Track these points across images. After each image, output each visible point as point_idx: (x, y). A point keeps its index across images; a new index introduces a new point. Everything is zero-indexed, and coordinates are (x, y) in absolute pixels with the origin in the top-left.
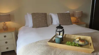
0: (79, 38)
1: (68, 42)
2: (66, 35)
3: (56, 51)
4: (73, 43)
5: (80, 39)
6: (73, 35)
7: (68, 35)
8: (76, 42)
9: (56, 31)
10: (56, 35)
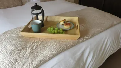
0: (63, 20)
1: (49, 28)
2: (47, 17)
3: (32, 44)
4: (56, 28)
5: (64, 22)
6: (57, 17)
7: (51, 17)
8: (61, 27)
9: (32, 14)
10: (33, 20)
